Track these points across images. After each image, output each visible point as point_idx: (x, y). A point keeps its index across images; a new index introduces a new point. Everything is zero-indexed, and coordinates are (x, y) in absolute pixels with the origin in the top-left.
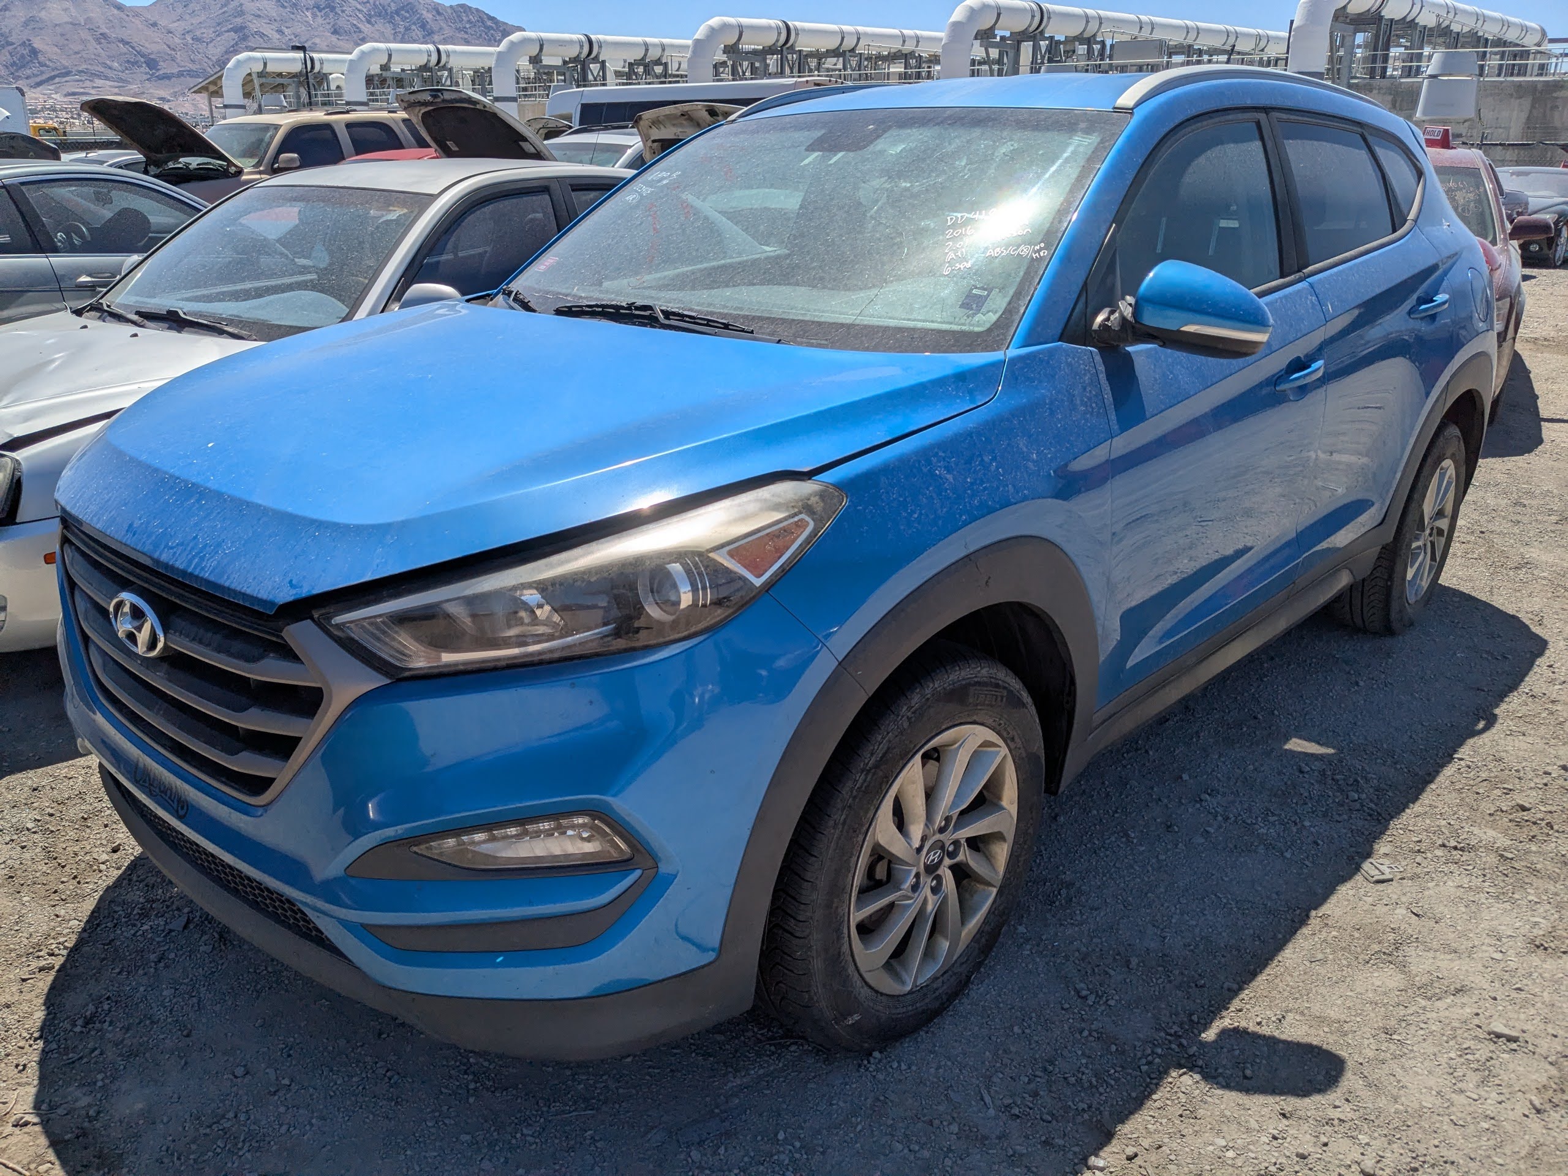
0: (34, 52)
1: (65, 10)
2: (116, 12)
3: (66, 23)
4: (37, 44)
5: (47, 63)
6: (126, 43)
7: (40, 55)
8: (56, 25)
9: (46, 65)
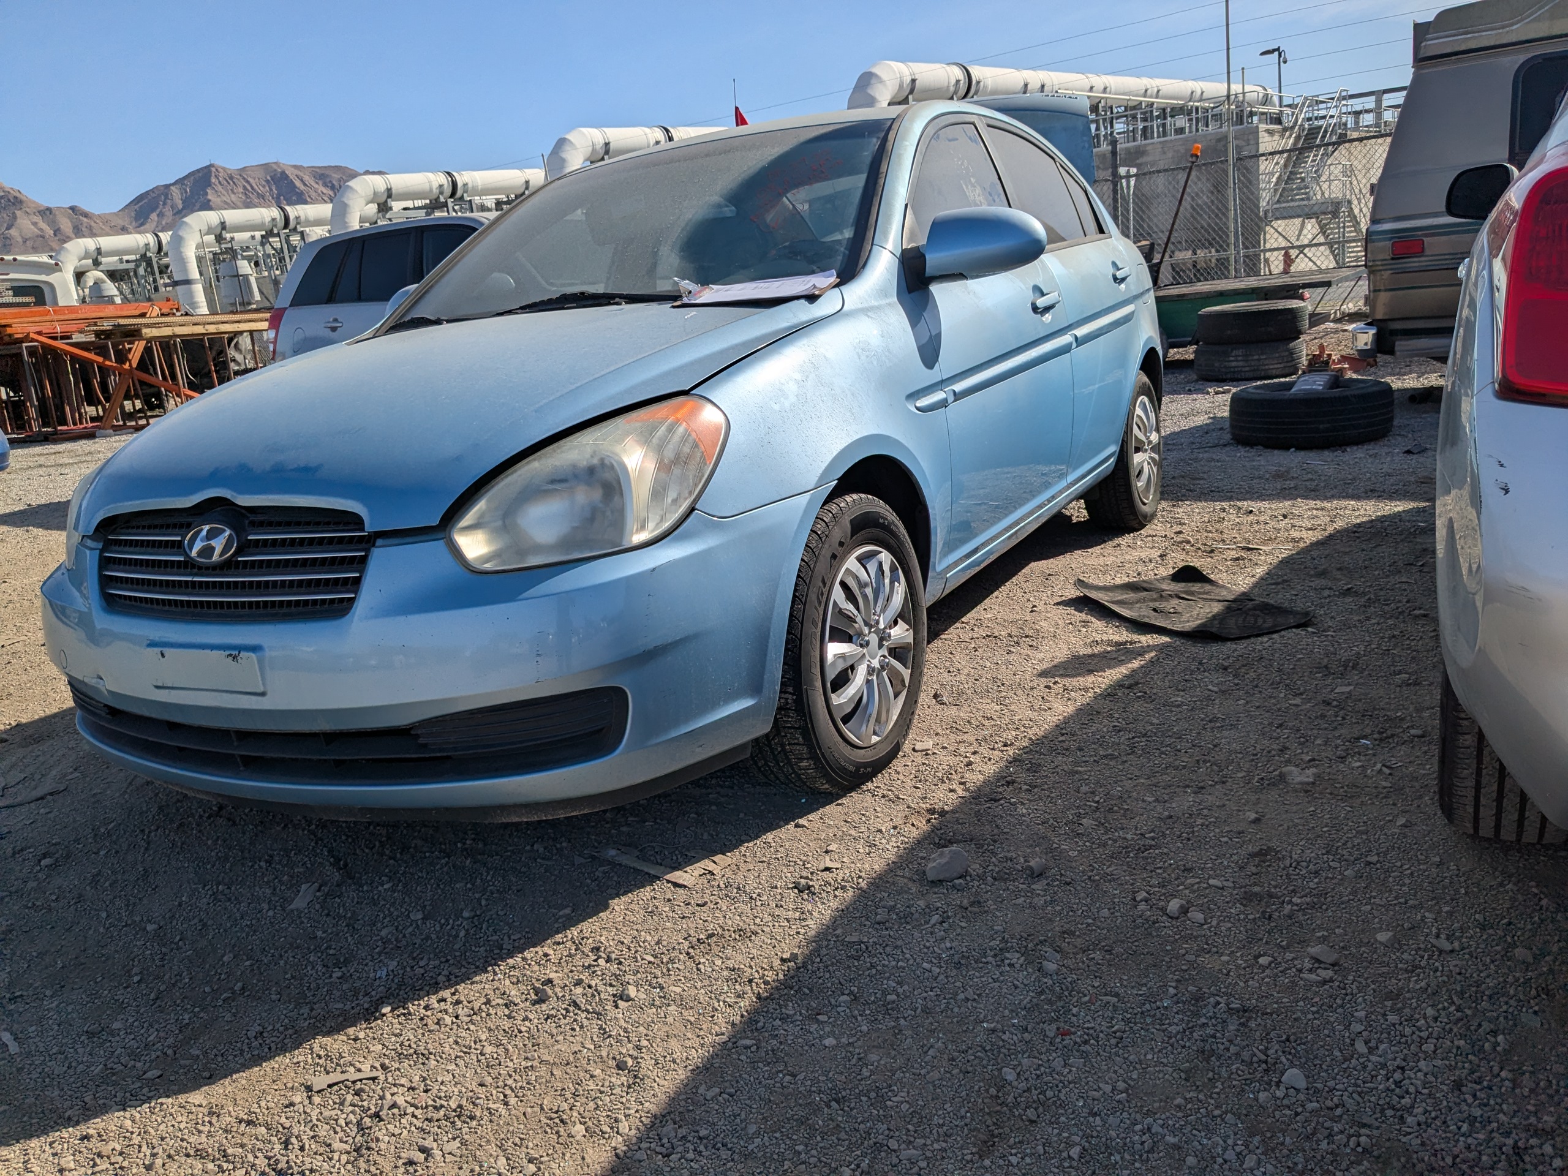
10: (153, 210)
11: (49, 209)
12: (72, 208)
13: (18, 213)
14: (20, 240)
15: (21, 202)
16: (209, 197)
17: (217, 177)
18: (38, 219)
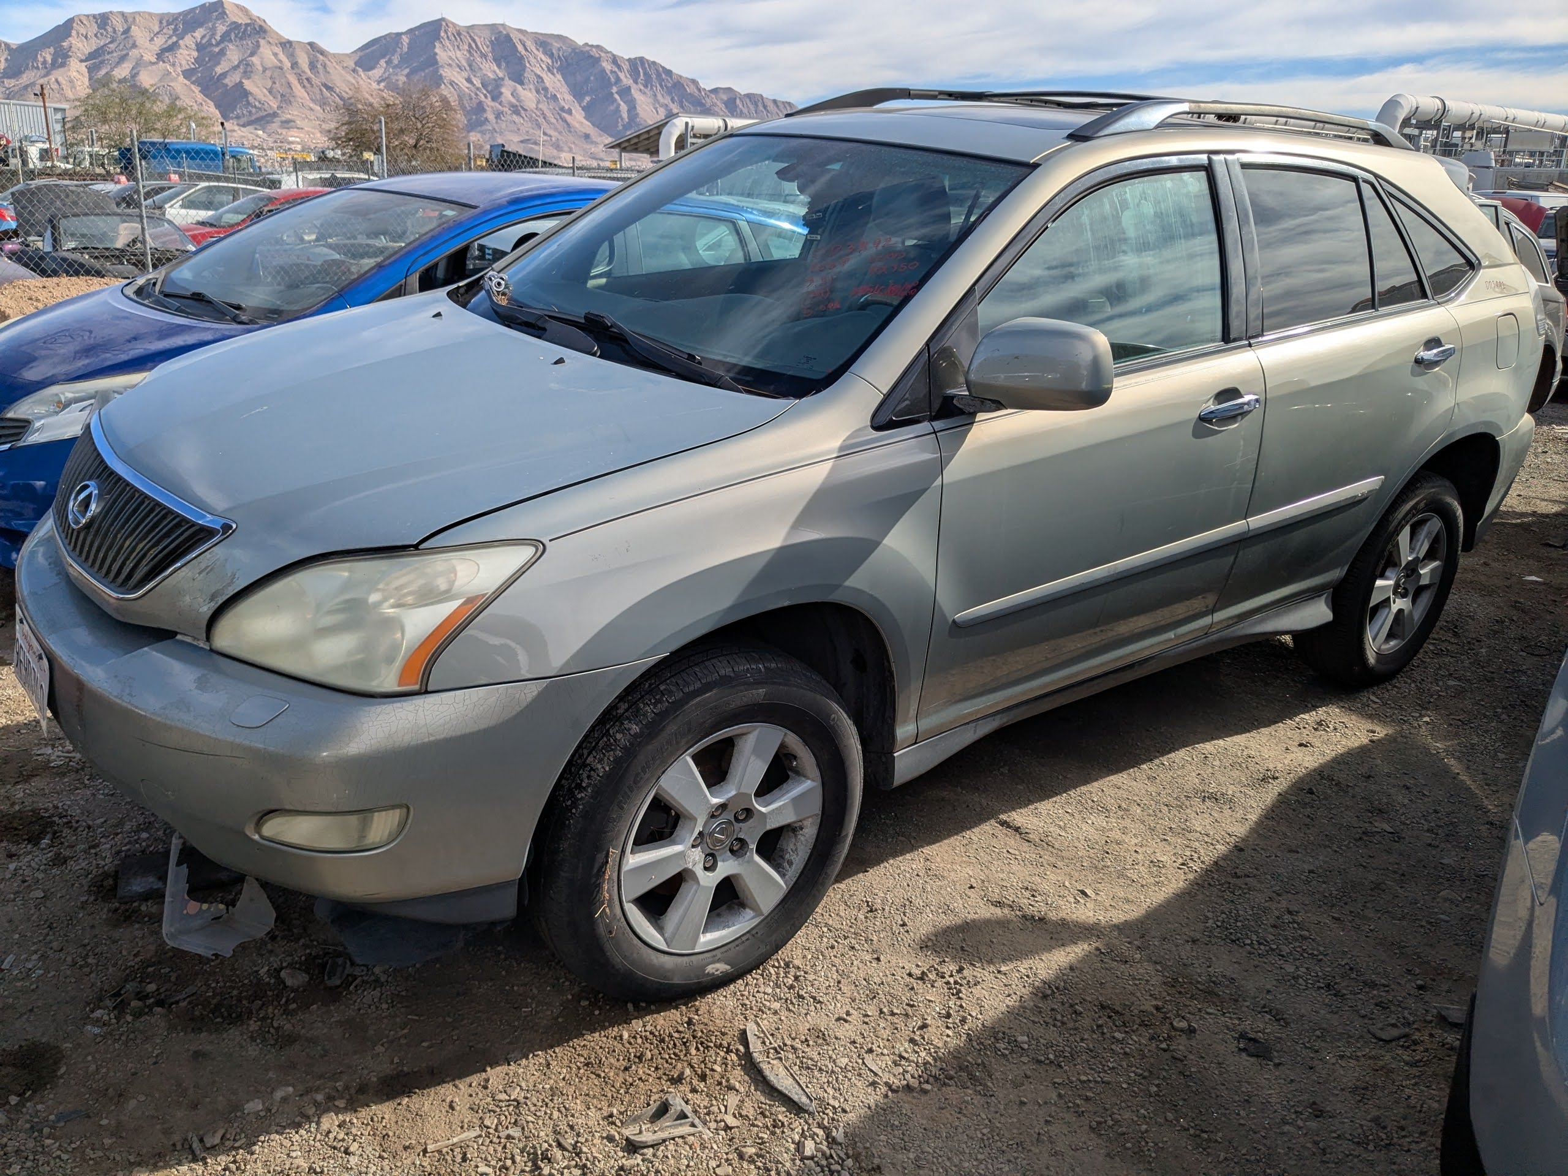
0: (246, 94)
1: (275, 55)
2: (321, 57)
3: (276, 67)
4: (248, 85)
5: (257, 104)
6: (328, 88)
7: (250, 98)
8: (266, 69)
9: (255, 107)
10: (383, 56)
11: (290, 43)
12: (311, 44)
13: (262, 42)
14: (261, 69)
15: (265, 32)
16: (437, 50)
17: (446, 32)
18: (278, 50)
